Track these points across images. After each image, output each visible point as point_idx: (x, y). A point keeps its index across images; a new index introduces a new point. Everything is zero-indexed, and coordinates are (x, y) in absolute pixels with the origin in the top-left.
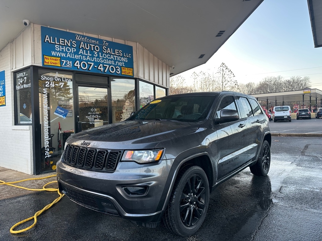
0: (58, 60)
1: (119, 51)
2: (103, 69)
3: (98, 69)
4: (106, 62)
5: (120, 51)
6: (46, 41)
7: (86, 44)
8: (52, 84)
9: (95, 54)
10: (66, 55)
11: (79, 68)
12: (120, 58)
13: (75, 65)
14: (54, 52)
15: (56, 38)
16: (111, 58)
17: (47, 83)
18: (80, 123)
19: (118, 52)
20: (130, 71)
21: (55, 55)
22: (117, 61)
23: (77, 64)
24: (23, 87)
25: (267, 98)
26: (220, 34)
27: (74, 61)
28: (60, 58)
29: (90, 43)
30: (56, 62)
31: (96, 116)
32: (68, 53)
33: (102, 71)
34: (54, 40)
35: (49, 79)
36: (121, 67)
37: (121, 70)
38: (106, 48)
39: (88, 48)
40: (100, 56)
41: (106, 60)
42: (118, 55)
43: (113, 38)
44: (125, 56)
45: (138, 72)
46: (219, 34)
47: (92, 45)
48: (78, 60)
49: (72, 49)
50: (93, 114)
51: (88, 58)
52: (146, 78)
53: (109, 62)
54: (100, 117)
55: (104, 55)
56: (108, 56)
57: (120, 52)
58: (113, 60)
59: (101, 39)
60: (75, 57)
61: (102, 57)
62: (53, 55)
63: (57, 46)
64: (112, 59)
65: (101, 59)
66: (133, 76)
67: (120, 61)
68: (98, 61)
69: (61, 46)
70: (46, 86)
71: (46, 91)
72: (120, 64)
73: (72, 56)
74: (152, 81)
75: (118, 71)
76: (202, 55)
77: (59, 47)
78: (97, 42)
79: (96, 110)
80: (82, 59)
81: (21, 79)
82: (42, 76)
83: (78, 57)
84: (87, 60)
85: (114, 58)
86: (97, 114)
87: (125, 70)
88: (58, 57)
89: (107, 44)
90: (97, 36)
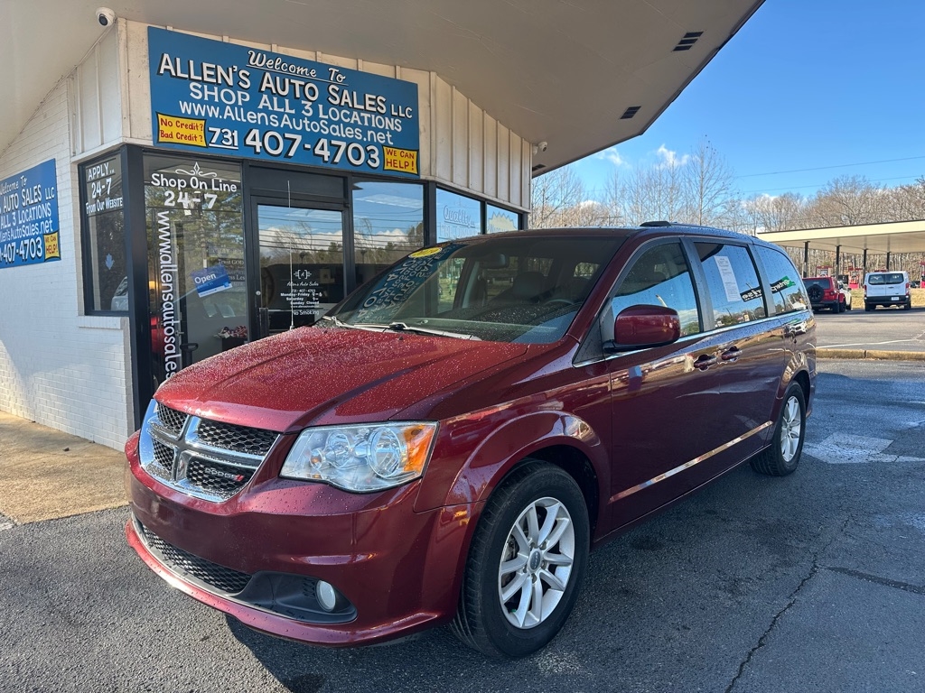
0: (199, 128)
1: (375, 100)
2: (328, 154)
3: (315, 155)
4: (337, 134)
5: (379, 98)
6: (162, 72)
7: (278, 78)
8: (183, 198)
9: (306, 108)
10: (222, 113)
11: (258, 150)
12: (379, 120)
13: (249, 142)
14: (185, 103)
15: (191, 62)
16: (352, 122)
17: (170, 195)
18: (263, 312)
19: (373, 103)
20: (410, 160)
21: (189, 112)
22: (370, 128)
23: (254, 139)
24: (105, 206)
25: (838, 241)
26: (688, 41)
27: (245, 130)
28: (203, 122)
29: (291, 77)
30: (194, 132)
31: (311, 293)
32: (228, 107)
33: (326, 159)
34: (186, 69)
35: (173, 183)
36: (381, 147)
37: (382, 156)
38: (337, 89)
39: (284, 90)
40: (321, 116)
41: (337, 127)
42: (374, 109)
43: (360, 61)
44: (393, 113)
45: (432, 161)
46: (682, 42)
47: (297, 83)
48: (256, 126)
49: (239, 93)
50: (302, 288)
51: (286, 121)
52: (459, 183)
53: (347, 132)
54: (321, 295)
55: (333, 111)
56: (345, 115)
57: (381, 100)
58: (359, 127)
59: (324, 62)
60: (249, 117)
61: (327, 117)
62: (183, 112)
63: (195, 87)
64: (356, 122)
65: (324, 124)
66: (418, 175)
67: (381, 130)
68: (316, 129)
69: (206, 87)
70: (167, 203)
71: (167, 220)
72: (380, 138)
73: (240, 117)
74: (476, 189)
75: (374, 161)
76: (630, 108)
77: (202, 90)
78: (311, 73)
79: (308, 274)
80: (267, 124)
81: (99, 183)
82: (153, 176)
83: (255, 117)
84: (282, 126)
85: (362, 119)
86: (312, 288)
87: (393, 157)
88: (199, 118)
89: (343, 78)
90: (313, 54)
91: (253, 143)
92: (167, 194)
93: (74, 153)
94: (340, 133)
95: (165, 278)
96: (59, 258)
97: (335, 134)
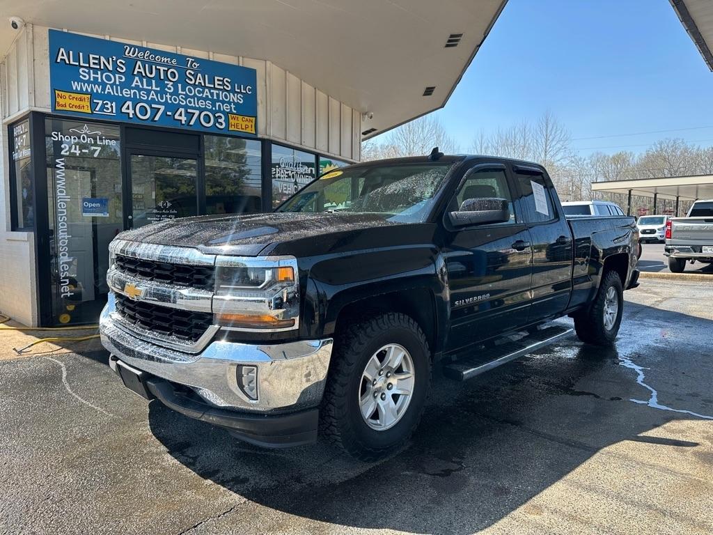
0: (86, 100)
1: (223, 81)
2: (185, 119)
3: (175, 119)
4: (192, 104)
5: (226, 79)
6: (59, 61)
7: (147, 65)
8: (75, 149)
9: (168, 86)
10: (104, 89)
11: (131, 116)
12: (226, 95)
13: (124, 110)
14: (76, 83)
15: (81, 54)
16: (204, 96)
17: (65, 147)
19: (221, 83)
20: (249, 124)
21: (79, 89)
22: (218, 100)
23: (128, 108)
25: (656, 190)
26: (453, 41)
27: (121, 101)
28: (89, 96)
29: (157, 64)
30: (82, 103)
31: (171, 218)
32: (108, 86)
33: (183, 122)
34: (77, 59)
35: (67, 138)
36: (227, 114)
37: (227, 120)
38: (193, 73)
39: (151, 73)
40: (180, 92)
41: (192, 100)
42: (222, 88)
43: (211, 53)
44: (237, 90)
45: (268, 124)
46: (449, 41)
47: (162, 69)
48: (129, 99)
49: (117, 76)
50: (164, 214)
51: (152, 96)
52: (293, 140)
53: (200, 104)
55: (189, 89)
57: (226, 81)
58: (210, 100)
59: (183, 54)
60: (124, 93)
61: (184, 93)
62: (74, 89)
63: (83, 71)
64: (207, 96)
65: (182, 97)
66: (256, 134)
67: (226, 102)
68: (176, 101)
69: (91, 71)
70: (63, 153)
71: (63, 164)
72: (225, 108)
73: (117, 92)
74: (308, 145)
75: (221, 124)
76: (428, 88)
77: (89, 74)
78: (173, 62)
79: (169, 205)
80: (138, 97)
81: (19, 138)
82: (53, 134)
83: (129, 93)
84: (150, 99)
85: (212, 94)
86: (172, 214)
87: (236, 122)
88: (86, 93)
89: (197, 65)
90: (174, 48)
91: (127, 111)
92: (63, 146)
93: (5, 117)
94: (194, 104)
95: (61, 205)
97: (190, 105)
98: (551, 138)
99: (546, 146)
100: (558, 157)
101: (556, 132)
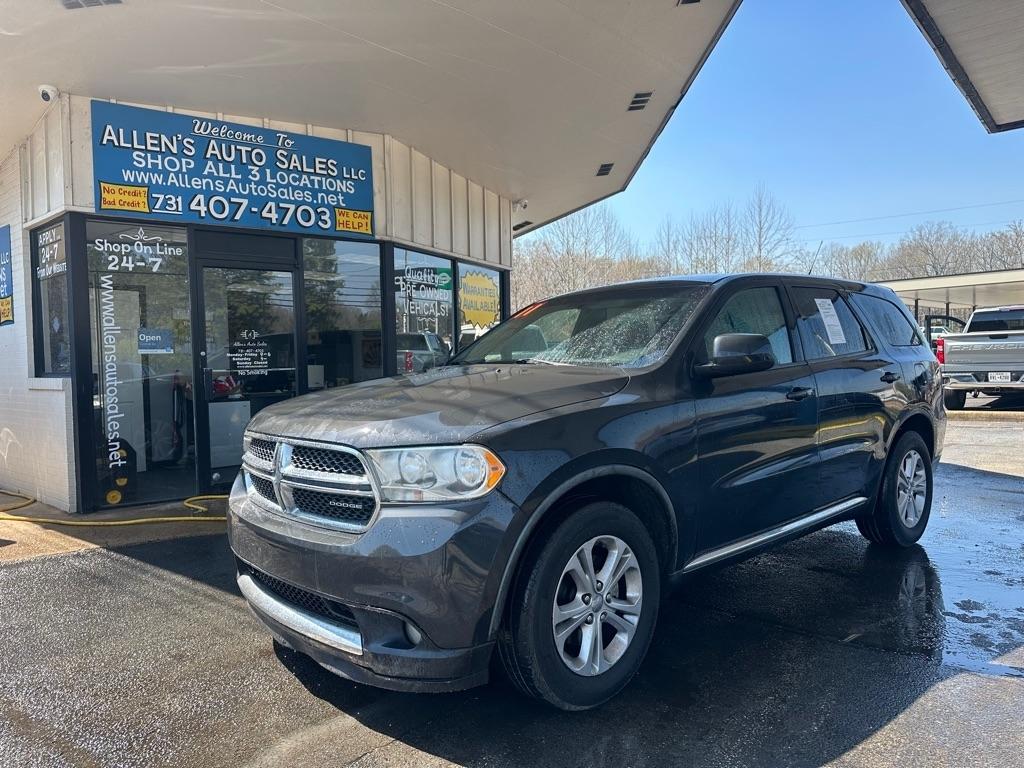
0: (142, 195)
1: (326, 163)
2: (276, 216)
3: (262, 218)
4: (286, 197)
5: (330, 161)
6: (105, 142)
7: (223, 145)
8: (127, 262)
9: (253, 172)
10: (165, 179)
11: (203, 214)
12: (331, 183)
13: (193, 206)
14: (128, 172)
15: (135, 132)
17: (114, 259)
18: (207, 372)
19: (324, 166)
20: (364, 221)
21: (132, 180)
22: (321, 190)
23: (199, 204)
24: (52, 271)
26: (639, 102)
27: (189, 195)
28: (146, 189)
29: (237, 143)
30: (136, 199)
31: (259, 353)
32: (172, 175)
33: (274, 221)
34: (129, 139)
35: (116, 247)
36: (332, 209)
37: (333, 217)
38: (285, 154)
39: (230, 156)
40: (269, 180)
41: (285, 191)
42: (325, 173)
43: (310, 126)
44: (345, 176)
45: (388, 221)
46: (634, 102)
48: (201, 191)
49: (184, 160)
50: (250, 348)
51: (231, 186)
52: (422, 241)
53: (296, 195)
54: (269, 355)
55: (281, 176)
57: (332, 164)
58: (309, 190)
59: (272, 128)
60: (193, 183)
61: (275, 181)
62: (126, 179)
63: (138, 156)
64: (305, 185)
65: (271, 187)
66: (373, 235)
67: (332, 192)
68: (263, 192)
69: (149, 155)
70: (110, 267)
71: (111, 283)
72: (331, 200)
73: (184, 183)
74: (442, 246)
75: (326, 223)
76: (603, 166)
77: (146, 158)
78: (258, 139)
79: (256, 334)
80: (212, 189)
81: (48, 249)
82: (96, 241)
83: (200, 183)
84: (228, 191)
85: (312, 182)
86: (260, 348)
87: (345, 219)
88: (142, 185)
89: (291, 143)
90: (260, 121)
91: (198, 208)
92: (110, 258)
93: (26, 219)
94: (288, 195)
95: (108, 339)
96: (12, 322)
97: (283, 197)
98: (766, 225)
99: (760, 237)
100: (778, 252)
101: (773, 218)
